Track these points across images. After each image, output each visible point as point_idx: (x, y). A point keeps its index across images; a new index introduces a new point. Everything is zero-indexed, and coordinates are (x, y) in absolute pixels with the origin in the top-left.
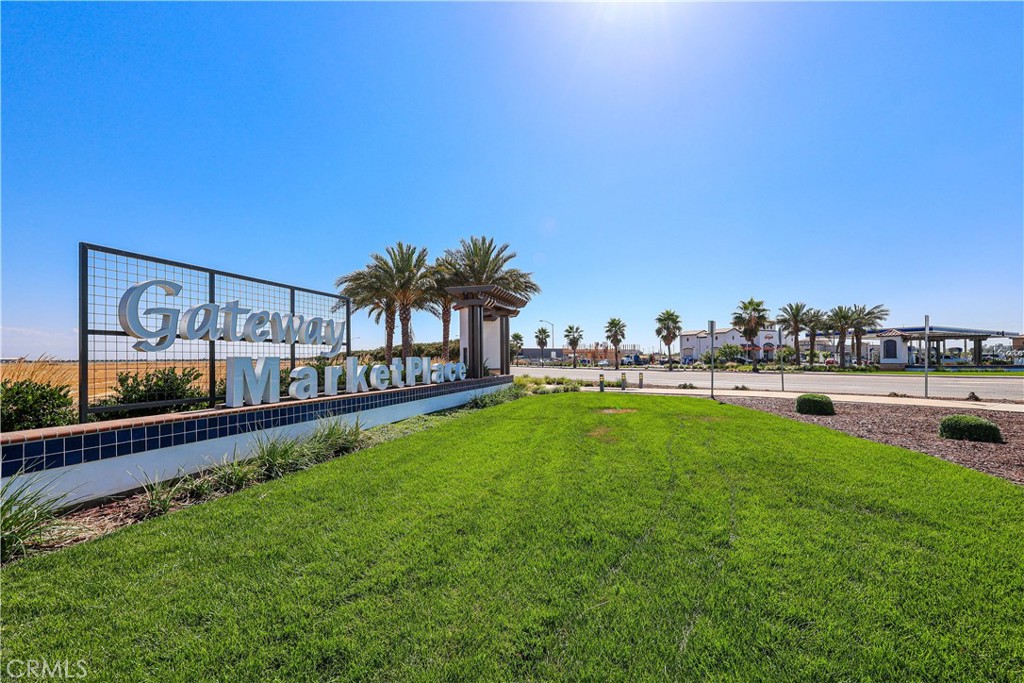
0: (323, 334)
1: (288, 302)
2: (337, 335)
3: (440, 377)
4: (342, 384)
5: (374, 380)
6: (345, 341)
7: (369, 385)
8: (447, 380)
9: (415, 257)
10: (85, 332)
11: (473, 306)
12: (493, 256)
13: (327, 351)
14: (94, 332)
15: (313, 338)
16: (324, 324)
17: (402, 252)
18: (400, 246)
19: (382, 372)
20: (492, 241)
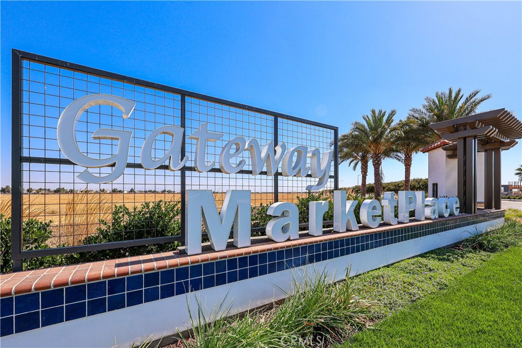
0: (308, 165)
1: (272, 130)
2: (323, 166)
3: (434, 212)
4: (328, 220)
5: (364, 216)
6: (332, 174)
7: (359, 222)
8: (441, 216)
9: (385, 118)
10: (18, 160)
11: (465, 139)
12: (460, 104)
13: (313, 184)
14: (31, 160)
15: (297, 170)
16: (309, 155)
17: (375, 116)
18: (373, 112)
19: (374, 208)
20: (459, 91)
